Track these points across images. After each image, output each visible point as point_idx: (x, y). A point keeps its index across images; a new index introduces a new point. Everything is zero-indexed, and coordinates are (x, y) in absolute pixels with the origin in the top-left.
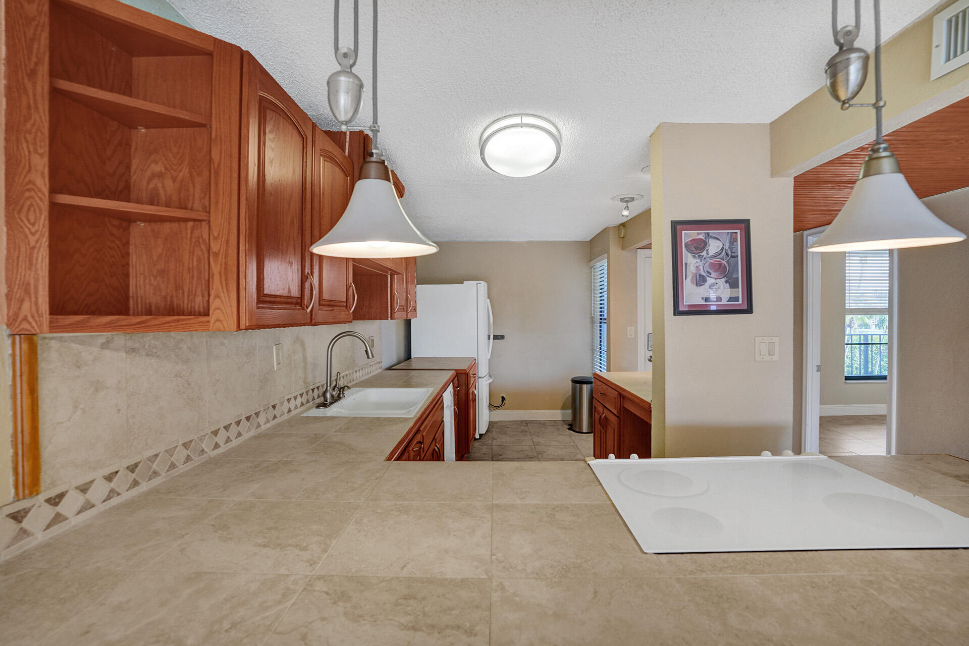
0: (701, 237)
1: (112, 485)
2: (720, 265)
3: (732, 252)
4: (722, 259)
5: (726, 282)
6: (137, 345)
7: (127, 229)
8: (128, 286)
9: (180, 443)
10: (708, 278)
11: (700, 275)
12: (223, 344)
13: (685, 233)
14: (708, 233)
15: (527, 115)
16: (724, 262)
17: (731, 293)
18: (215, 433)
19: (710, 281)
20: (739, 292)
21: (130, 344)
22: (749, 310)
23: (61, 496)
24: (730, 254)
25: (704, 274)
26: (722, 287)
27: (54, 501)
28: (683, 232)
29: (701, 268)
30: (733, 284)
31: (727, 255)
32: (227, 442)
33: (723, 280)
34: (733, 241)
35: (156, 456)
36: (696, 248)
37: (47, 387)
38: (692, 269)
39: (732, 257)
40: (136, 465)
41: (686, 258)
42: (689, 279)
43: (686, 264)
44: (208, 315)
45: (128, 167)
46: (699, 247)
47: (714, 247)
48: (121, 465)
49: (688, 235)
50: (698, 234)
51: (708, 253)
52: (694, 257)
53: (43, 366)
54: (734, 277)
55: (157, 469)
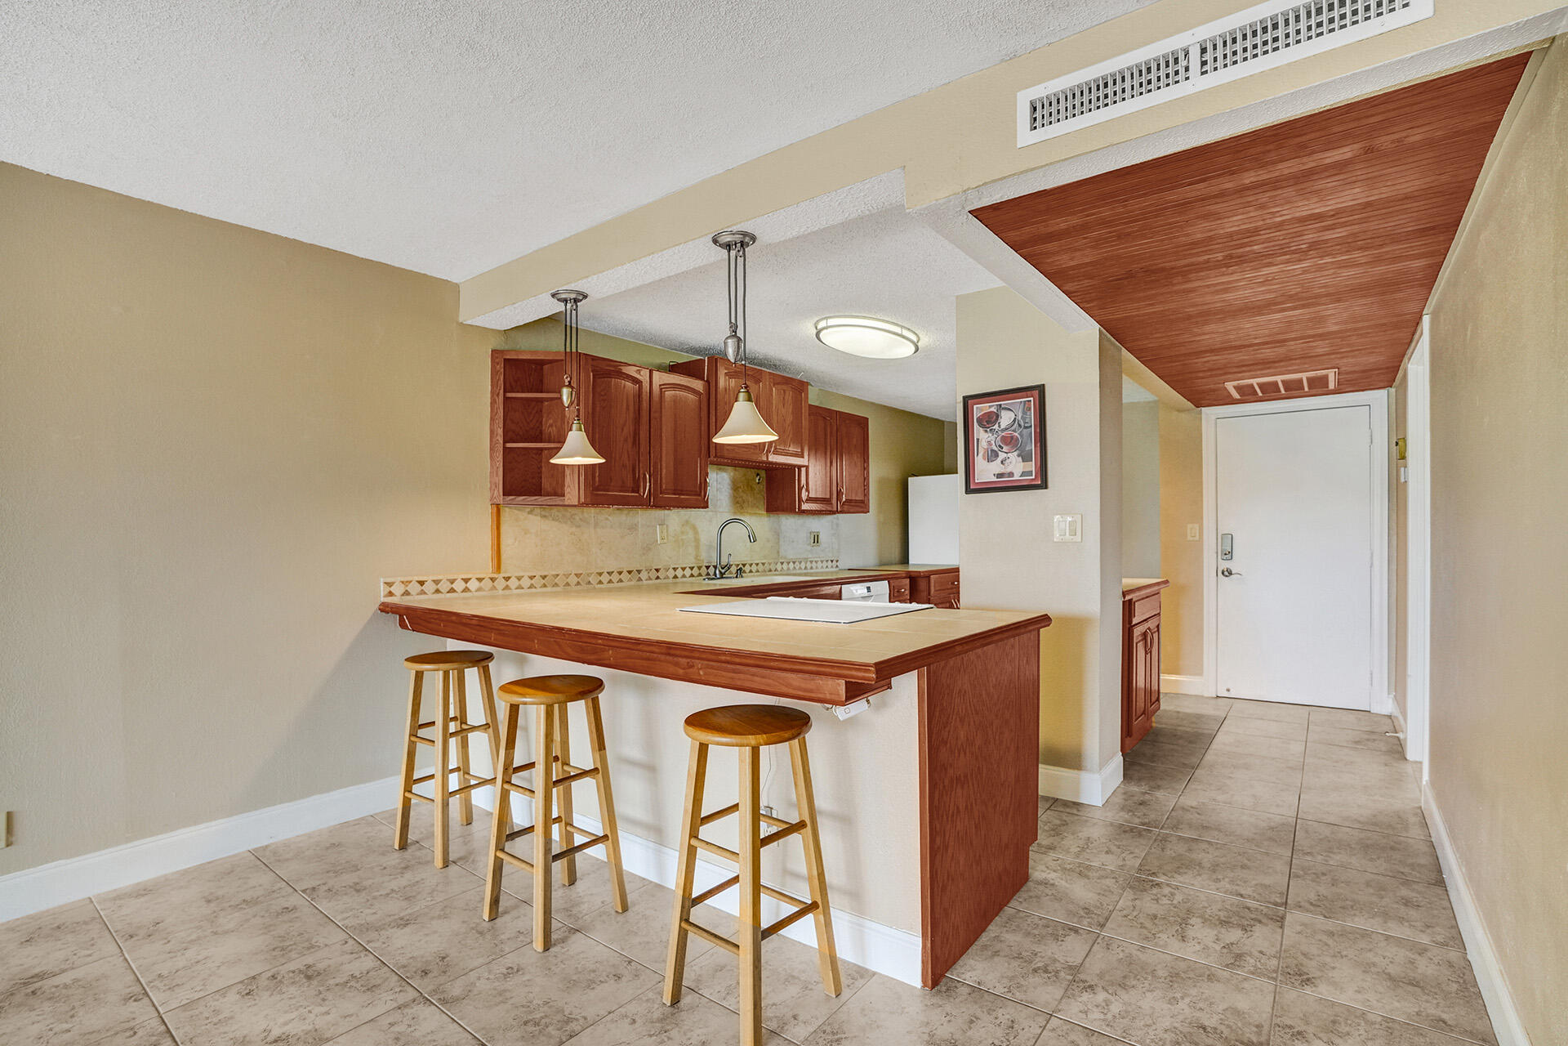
0: (993, 409)
1: (533, 582)
2: (1012, 437)
3: (1025, 423)
4: (1014, 431)
5: (1018, 456)
6: (547, 514)
7: (541, 454)
8: (541, 483)
9: (574, 572)
10: (1000, 453)
11: (992, 451)
12: (607, 519)
13: (977, 408)
14: (1000, 405)
15: (830, 317)
16: (1016, 434)
17: (1024, 468)
18: (600, 574)
19: (1002, 456)
20: (1032, 466)
21: (543, 513)
22: (1044, 485)
23: (509, 578)
24: (1022, 424)
25: (996, 449)
26: (1014, 462)
27: (507, 579)
28: (975, 407)
29: (993, 442)
30: (1026, 458)
31: (1020, 425)
32: (609, 582)
33: (1016, 453)
34: (1026, 409)
35: (558, 575)
36: (988, 422)
37: (503, 528)
38: (984, 444)
39: (1026, 428)
40: (545, 576)
41: (978, 433)
42: (981, 455)
43: (978, 440)
44: (564, 496)
45: (541, 422)
46: (989, 421)
47: (1006, 419)
48: (538, 574)
49: (979, 410)
50: (990, 407)
51: (999, 426)
52: (986, 431)
53: (502, 518)
54: (1027, 449)
55: (558, 582)
